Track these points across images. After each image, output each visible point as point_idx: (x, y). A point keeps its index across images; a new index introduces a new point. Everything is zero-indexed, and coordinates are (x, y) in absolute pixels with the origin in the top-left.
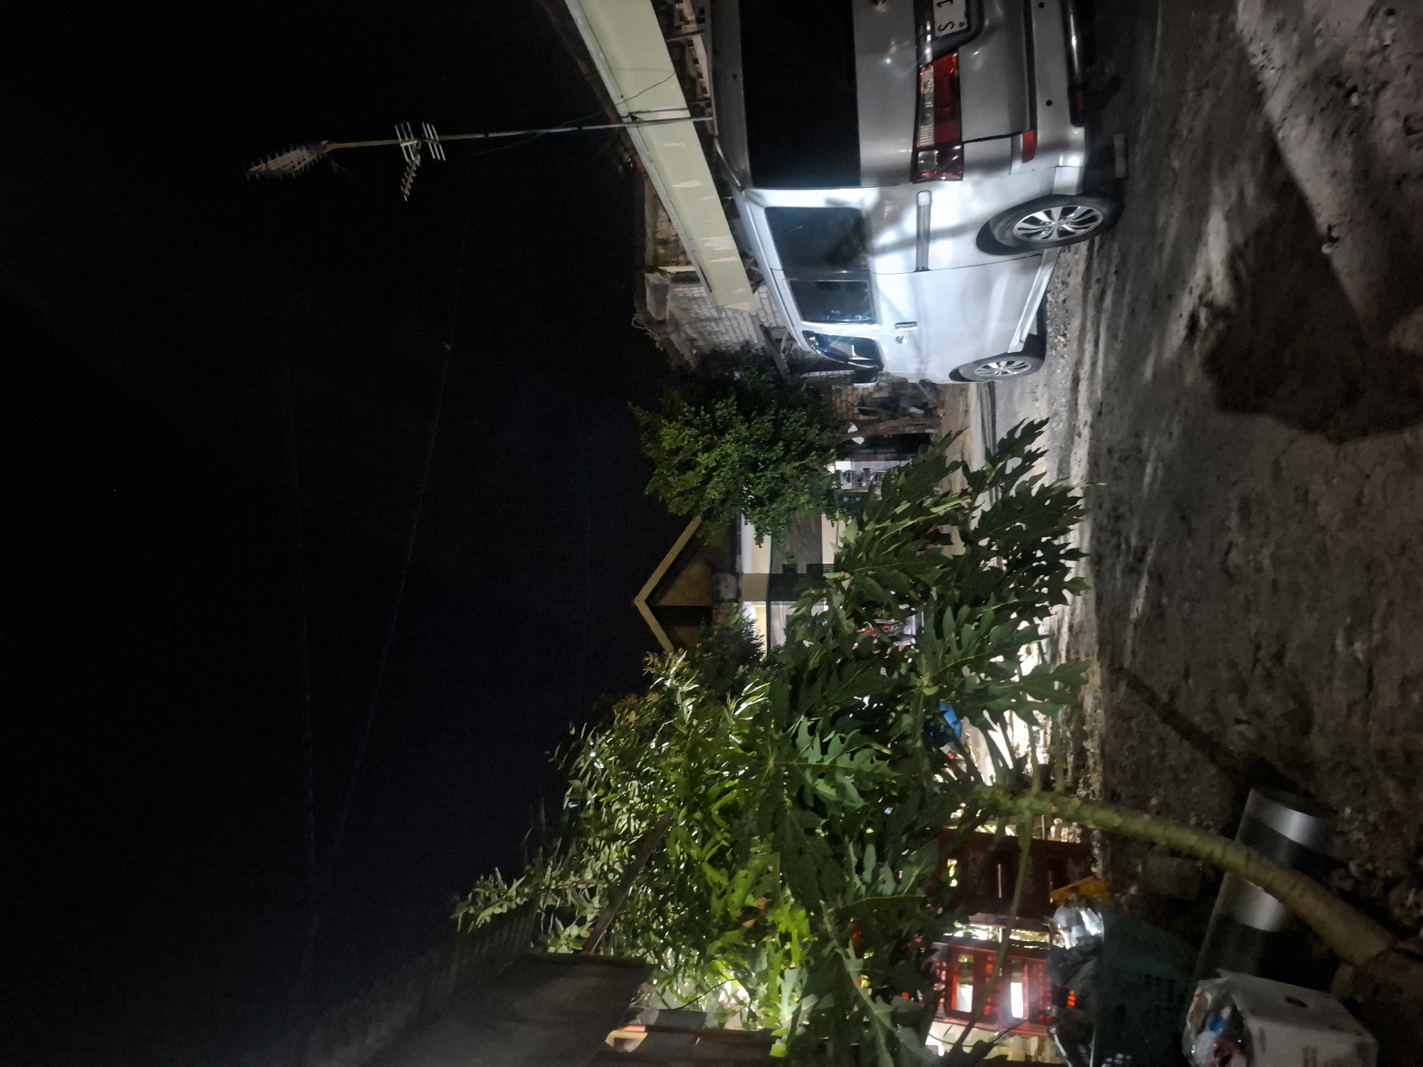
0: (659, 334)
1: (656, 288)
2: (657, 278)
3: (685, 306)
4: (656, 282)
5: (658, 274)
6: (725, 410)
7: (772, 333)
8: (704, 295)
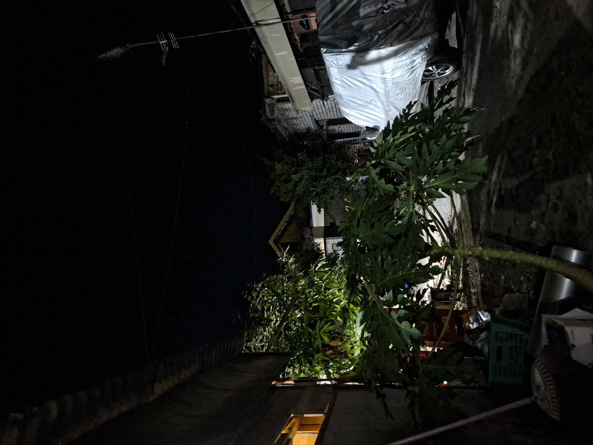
0: (272, 125)
1: (270, 105)
2: (270, 101)
3: (283, 113)
4: (270, 103)
5: (270, 99)
6: (301, 157)
7: (320, 123)
8: (290, 107)
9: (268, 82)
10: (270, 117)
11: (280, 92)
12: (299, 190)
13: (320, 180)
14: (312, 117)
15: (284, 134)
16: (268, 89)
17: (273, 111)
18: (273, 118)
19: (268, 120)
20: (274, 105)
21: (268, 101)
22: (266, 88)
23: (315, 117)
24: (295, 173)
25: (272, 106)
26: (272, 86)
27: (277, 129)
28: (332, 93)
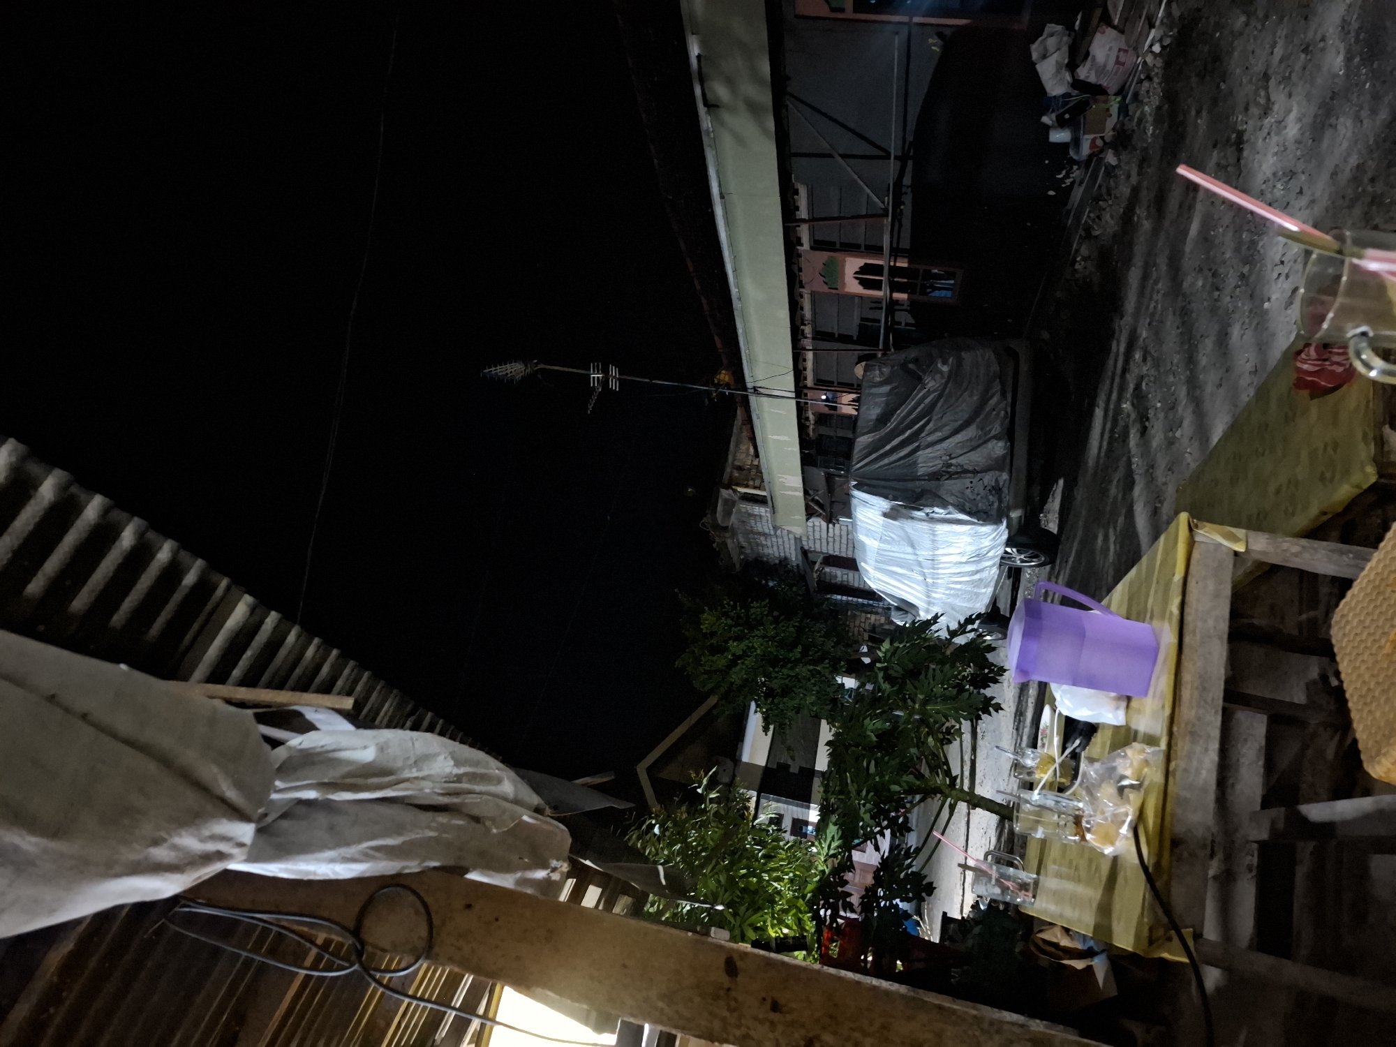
0: (719, 537)
1: (726, 501)
2: (729, 494)
3: (744, 519)
4: (727, 496)
5: (731, 491)
6: (759, 610)
7: (809, 555)
8: (763, 514)
9: (734, 460)
10: (719, 522)
11: (751, 483)
12: (736, 676)
13: (782, 667)
14: (798, 541)
15: (736, 558)
16: (731, 472)
17: (728, 513)
18: (725, 525)
19: (716, 526)
20: (734, 503)
21: (725, 493)
22: (728, 470)
23: (804, 543)
24: (738, 638)
25: (730, 504)
26: (740, 468)
27: (725, 545)
28: (849, 515)
